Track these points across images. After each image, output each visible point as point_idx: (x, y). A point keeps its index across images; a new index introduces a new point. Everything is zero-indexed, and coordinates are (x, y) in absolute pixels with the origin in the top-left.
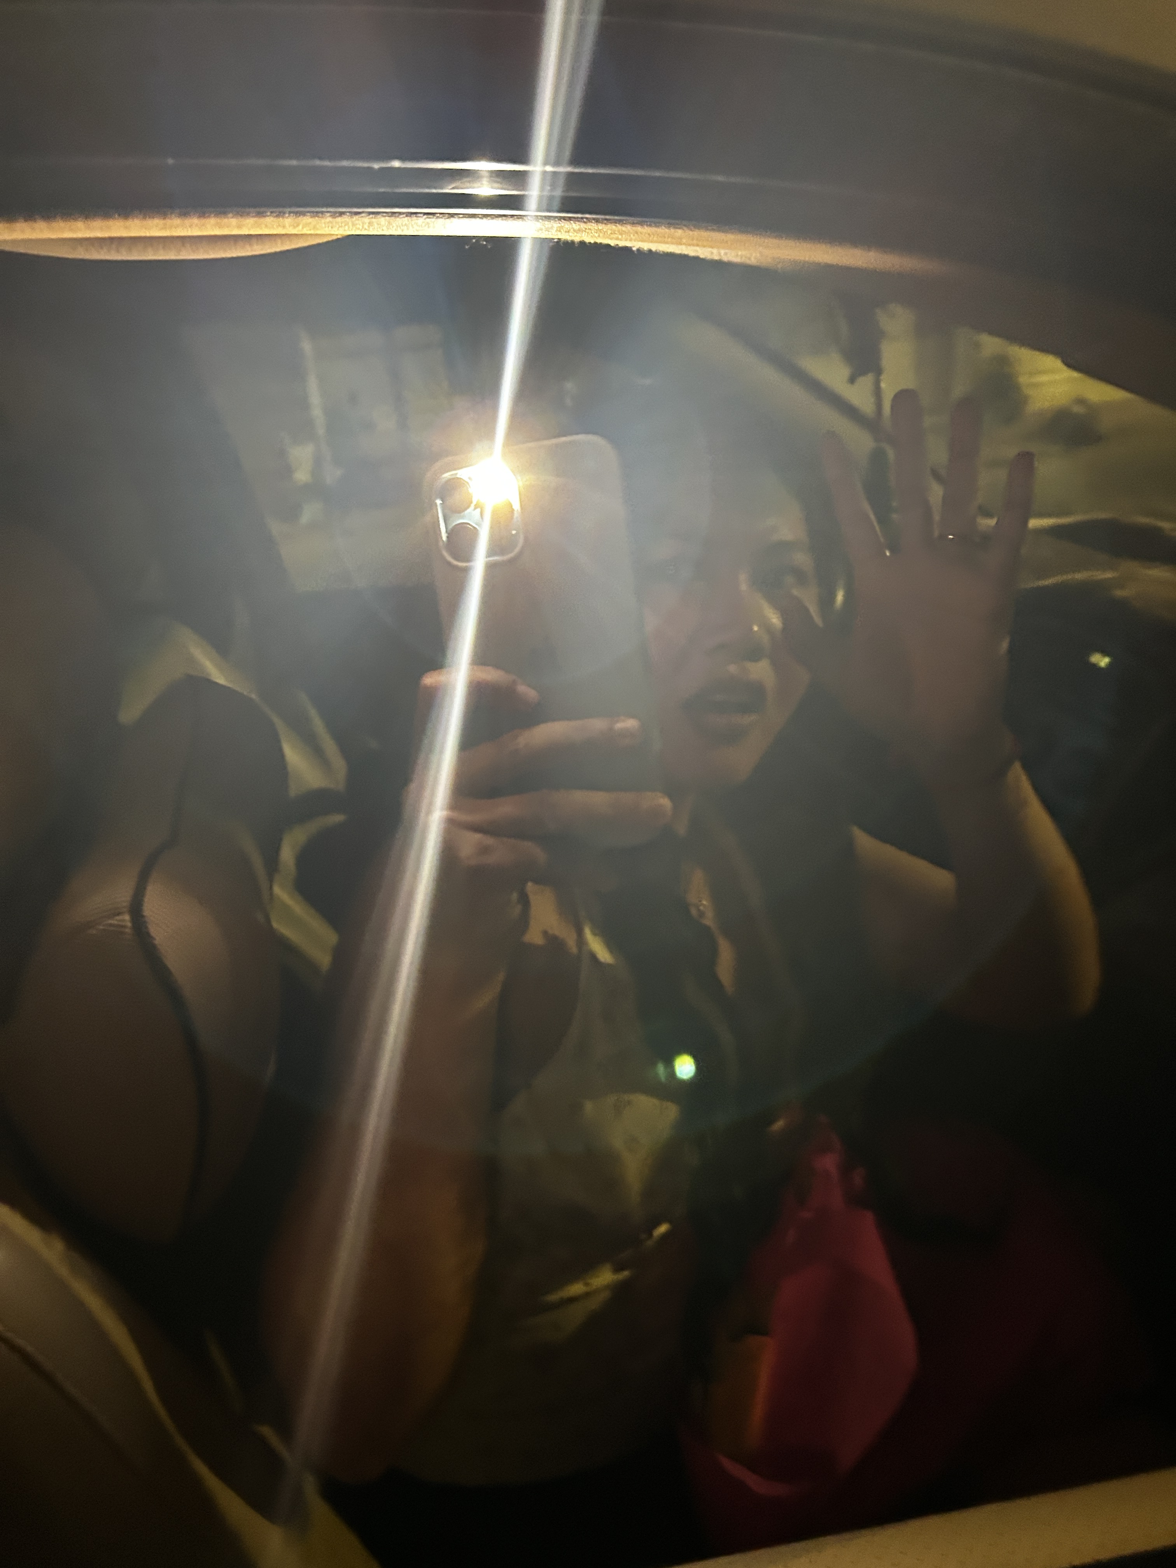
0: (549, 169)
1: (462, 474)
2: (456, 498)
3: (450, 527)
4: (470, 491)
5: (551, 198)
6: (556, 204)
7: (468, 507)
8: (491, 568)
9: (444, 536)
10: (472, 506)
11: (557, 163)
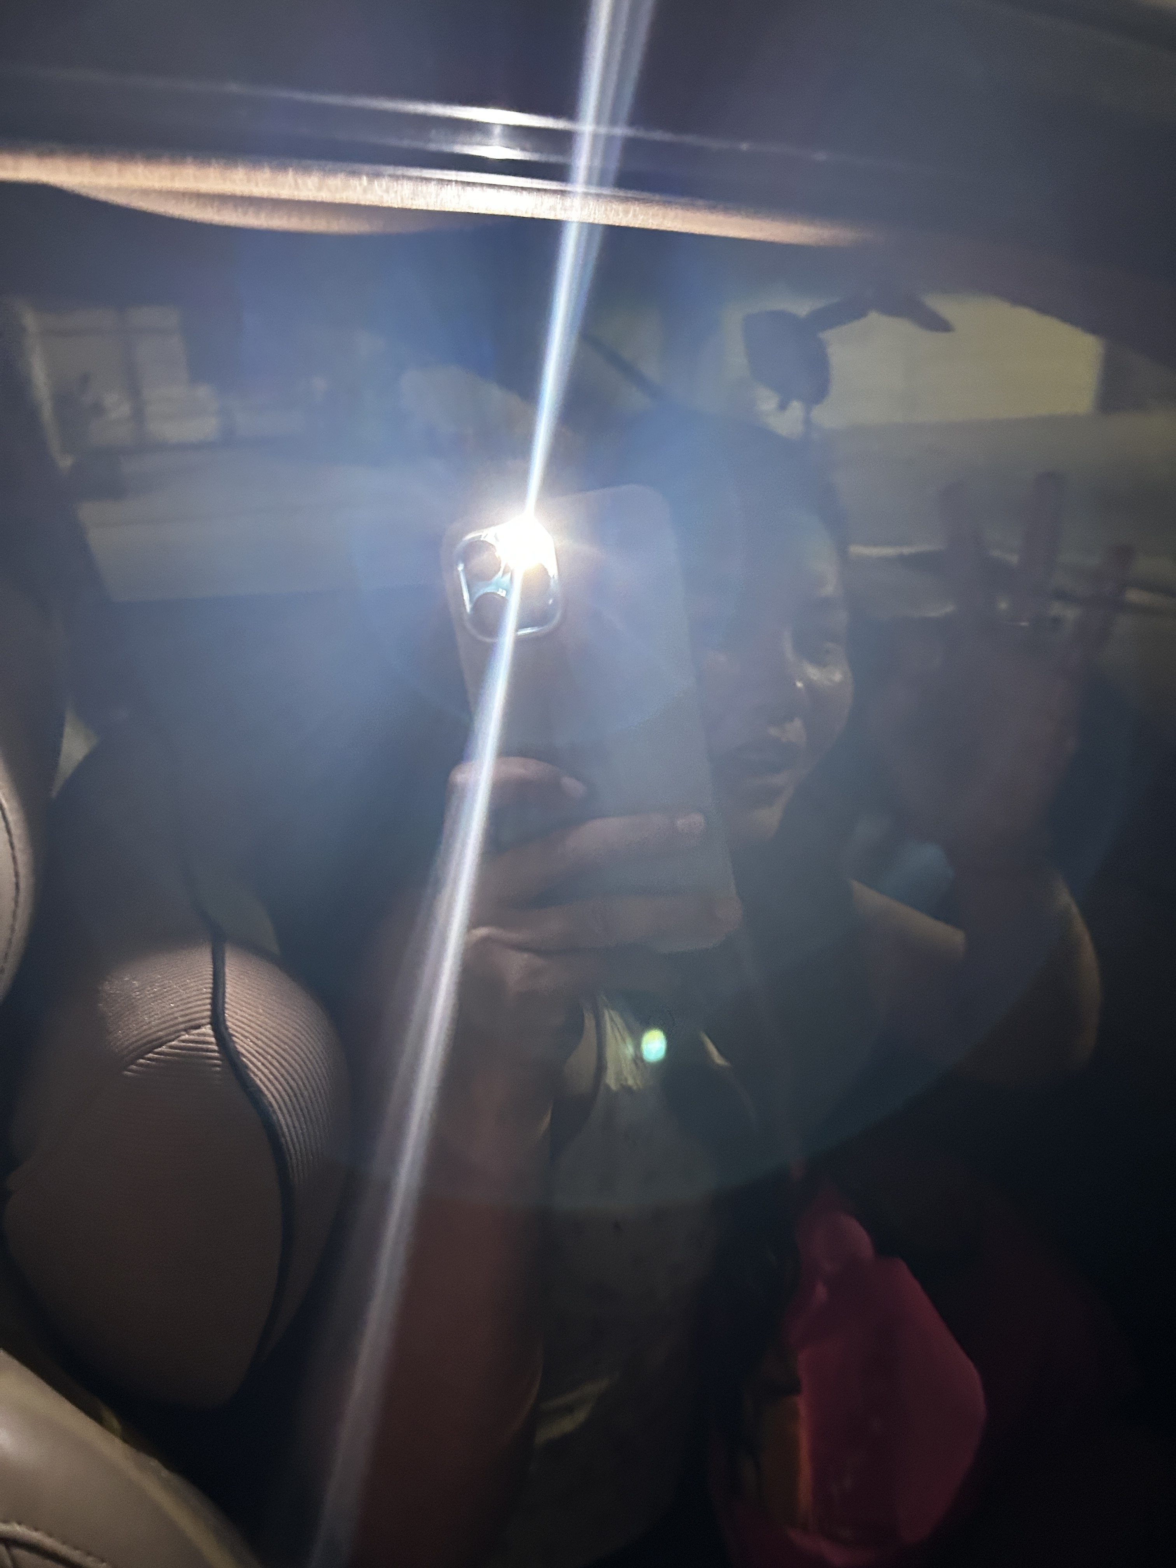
1: (487, 535)
2: (480, 561)
3: (475, 599)
4: (497, 554)
7: (497, 572)
8: (520, 642)
9: (468, 607)
10: (500, 573)
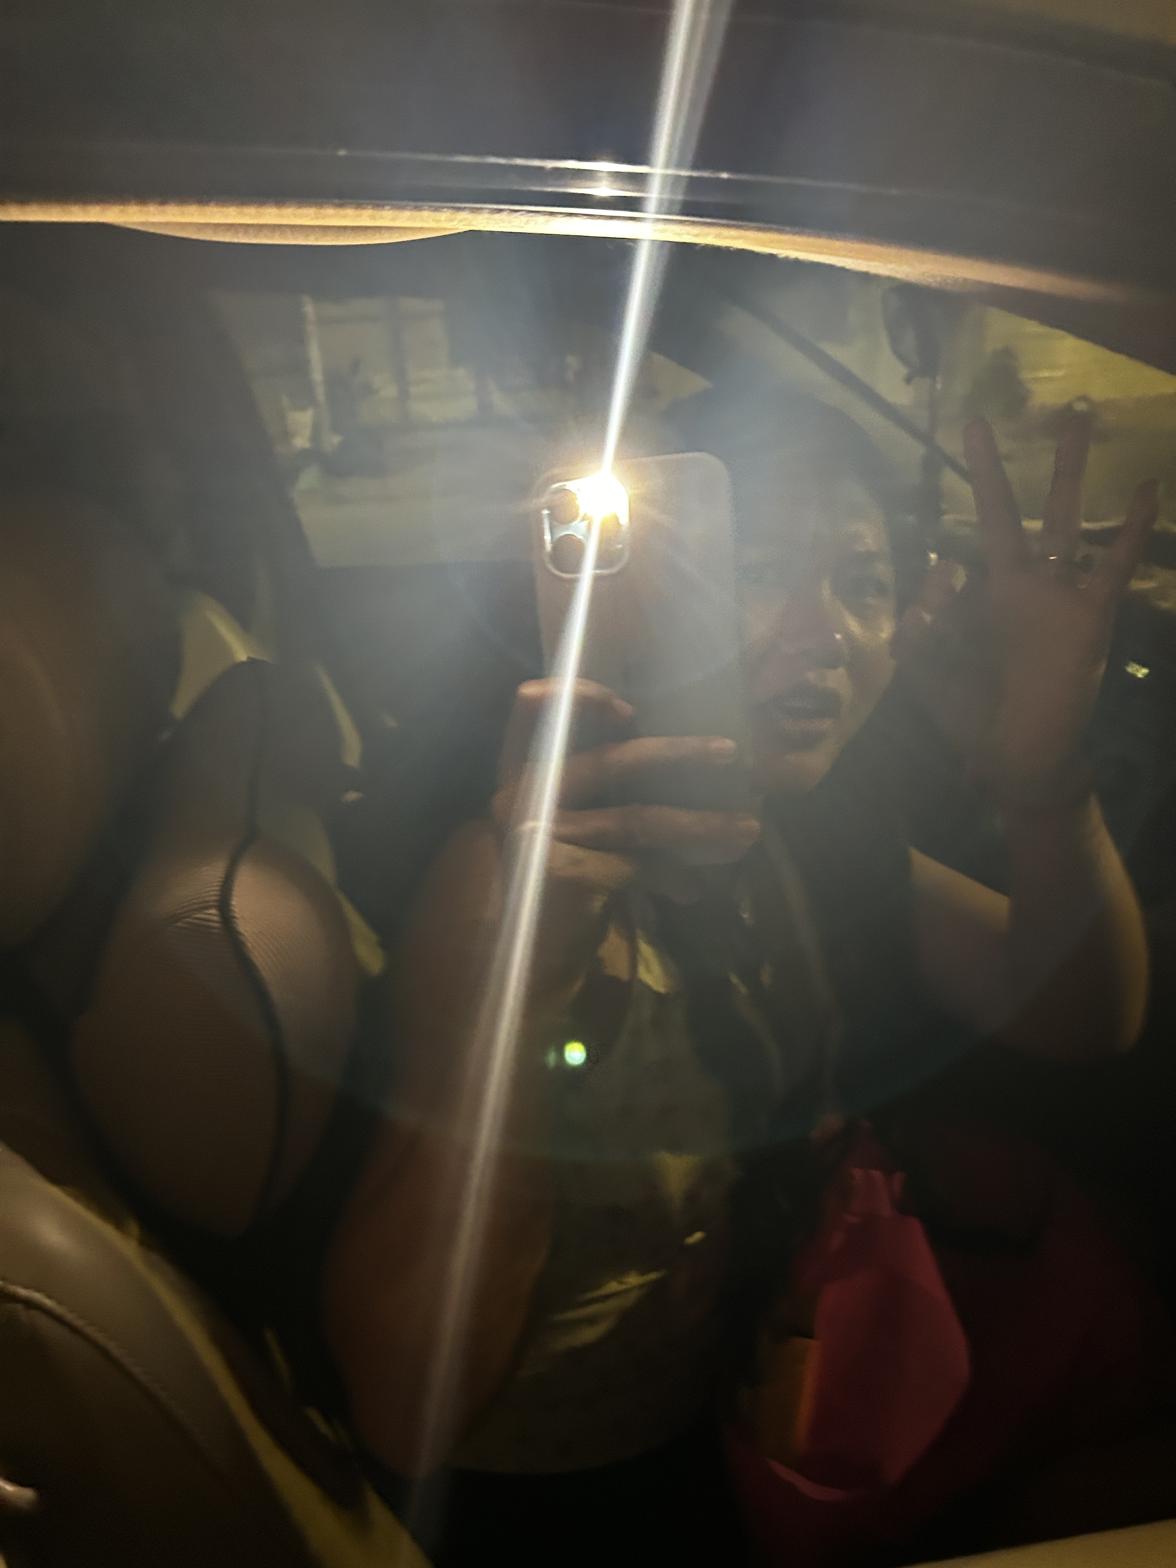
0: (671, 172)
1: (570, 485)
2: (564, 509)
3: (555, 539)
4: (578, 502)
5: (671, 202)
6: (677, 207)
7: (574, 519)
8: (598, 580)
9: (548, 546)
10: (580, 518)
11: (679, 165)
